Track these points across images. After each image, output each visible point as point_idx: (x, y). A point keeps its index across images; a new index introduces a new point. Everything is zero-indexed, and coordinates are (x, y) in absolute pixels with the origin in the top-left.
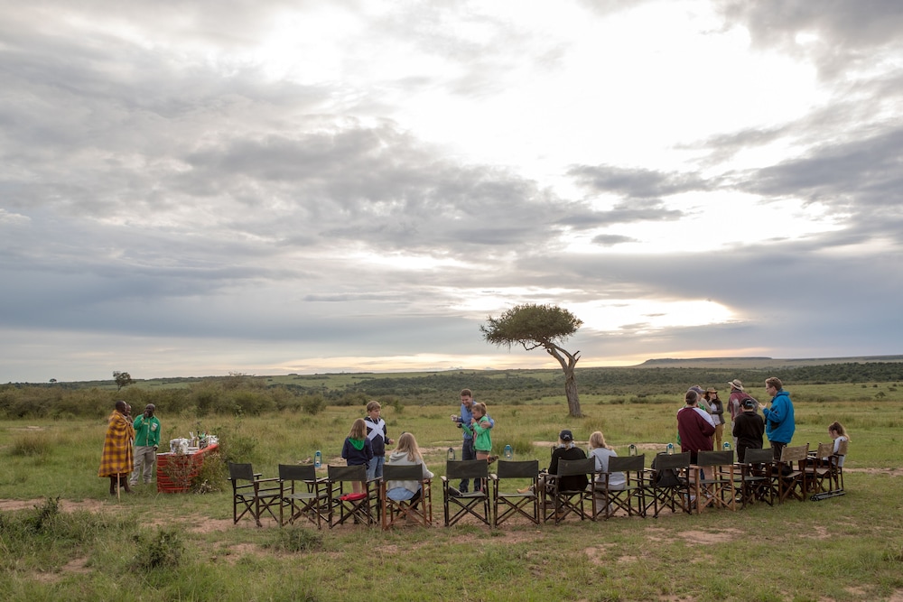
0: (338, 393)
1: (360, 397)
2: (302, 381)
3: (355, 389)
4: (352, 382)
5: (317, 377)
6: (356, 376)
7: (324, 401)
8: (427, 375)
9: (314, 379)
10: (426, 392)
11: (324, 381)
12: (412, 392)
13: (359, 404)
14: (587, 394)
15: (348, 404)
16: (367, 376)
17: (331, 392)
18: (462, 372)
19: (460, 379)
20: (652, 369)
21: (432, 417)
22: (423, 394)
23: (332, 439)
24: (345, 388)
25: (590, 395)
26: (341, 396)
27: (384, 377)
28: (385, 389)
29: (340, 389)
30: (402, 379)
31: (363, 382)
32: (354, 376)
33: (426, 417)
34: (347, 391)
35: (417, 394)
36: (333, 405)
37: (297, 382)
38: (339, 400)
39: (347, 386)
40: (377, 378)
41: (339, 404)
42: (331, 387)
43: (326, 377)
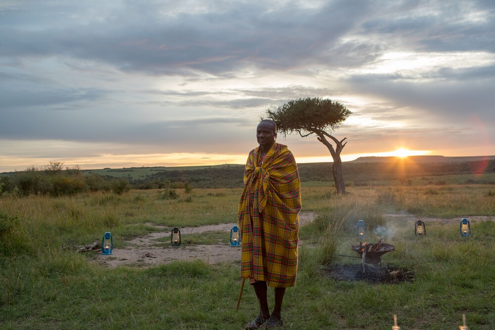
0: (140, 182)
1: (156, 183)
2: (114, 173)
3: (152, 178)
4: (150, 173)
5: (125, 170)
6: (153, 169)
7: (128, 186)
8: (204, 168)
9: (123, 171)
10: (204, 180)
11: (130, 173)
12: (193, 180)
13: (156, 188)
14: (318, 181)
15: (147, 188)
16: (161, 169)
17: (135, 180)
18: (229, 166)
19: (228, 171)
20: (362, 164)
21: (218, 195)
22: (201, 182)
23: (132, 215)
24: (145, 177)
25: (320, 182)
26: (142, 183)
27: (173, 170)
28: (174, 178)
29: (141, 179)
30: (186, 171)
31: (158, 174)
32: (151, 169)
33: (213, 195)
34: (147, 180)
35: (197, 181)
36: (137, 189)
37: (110, 174)
38: (141, 185)
39: (147, 176)
40: (168, 170)
41: (141, 188)
42: (135, 177)
43: (132, 170)
